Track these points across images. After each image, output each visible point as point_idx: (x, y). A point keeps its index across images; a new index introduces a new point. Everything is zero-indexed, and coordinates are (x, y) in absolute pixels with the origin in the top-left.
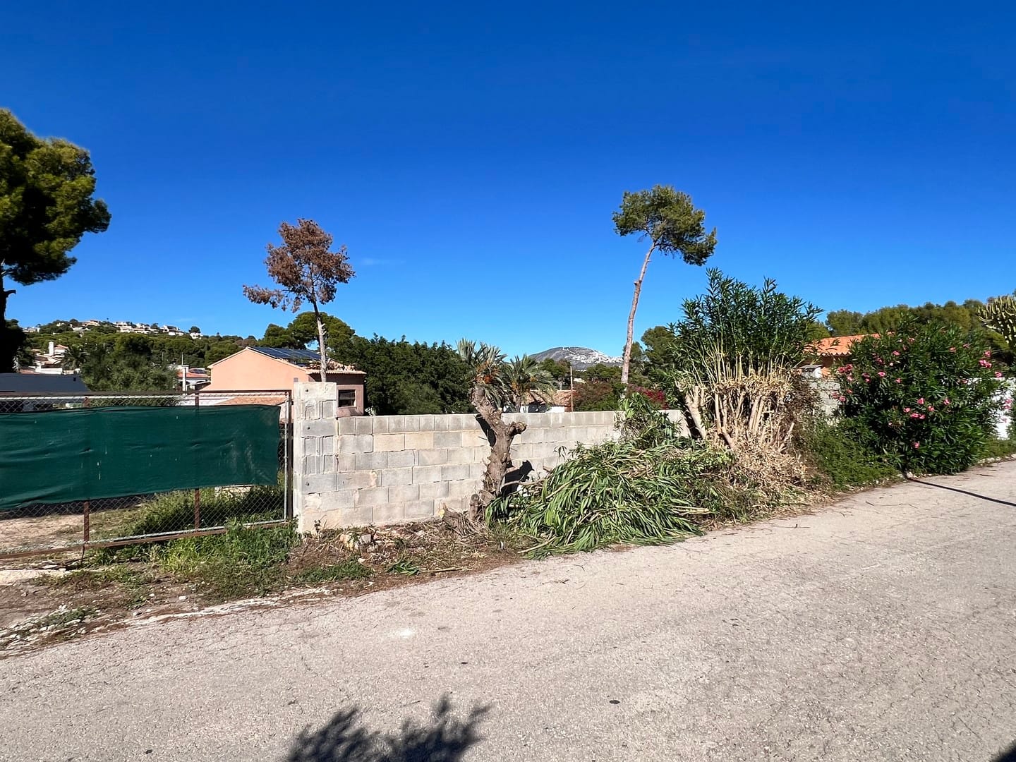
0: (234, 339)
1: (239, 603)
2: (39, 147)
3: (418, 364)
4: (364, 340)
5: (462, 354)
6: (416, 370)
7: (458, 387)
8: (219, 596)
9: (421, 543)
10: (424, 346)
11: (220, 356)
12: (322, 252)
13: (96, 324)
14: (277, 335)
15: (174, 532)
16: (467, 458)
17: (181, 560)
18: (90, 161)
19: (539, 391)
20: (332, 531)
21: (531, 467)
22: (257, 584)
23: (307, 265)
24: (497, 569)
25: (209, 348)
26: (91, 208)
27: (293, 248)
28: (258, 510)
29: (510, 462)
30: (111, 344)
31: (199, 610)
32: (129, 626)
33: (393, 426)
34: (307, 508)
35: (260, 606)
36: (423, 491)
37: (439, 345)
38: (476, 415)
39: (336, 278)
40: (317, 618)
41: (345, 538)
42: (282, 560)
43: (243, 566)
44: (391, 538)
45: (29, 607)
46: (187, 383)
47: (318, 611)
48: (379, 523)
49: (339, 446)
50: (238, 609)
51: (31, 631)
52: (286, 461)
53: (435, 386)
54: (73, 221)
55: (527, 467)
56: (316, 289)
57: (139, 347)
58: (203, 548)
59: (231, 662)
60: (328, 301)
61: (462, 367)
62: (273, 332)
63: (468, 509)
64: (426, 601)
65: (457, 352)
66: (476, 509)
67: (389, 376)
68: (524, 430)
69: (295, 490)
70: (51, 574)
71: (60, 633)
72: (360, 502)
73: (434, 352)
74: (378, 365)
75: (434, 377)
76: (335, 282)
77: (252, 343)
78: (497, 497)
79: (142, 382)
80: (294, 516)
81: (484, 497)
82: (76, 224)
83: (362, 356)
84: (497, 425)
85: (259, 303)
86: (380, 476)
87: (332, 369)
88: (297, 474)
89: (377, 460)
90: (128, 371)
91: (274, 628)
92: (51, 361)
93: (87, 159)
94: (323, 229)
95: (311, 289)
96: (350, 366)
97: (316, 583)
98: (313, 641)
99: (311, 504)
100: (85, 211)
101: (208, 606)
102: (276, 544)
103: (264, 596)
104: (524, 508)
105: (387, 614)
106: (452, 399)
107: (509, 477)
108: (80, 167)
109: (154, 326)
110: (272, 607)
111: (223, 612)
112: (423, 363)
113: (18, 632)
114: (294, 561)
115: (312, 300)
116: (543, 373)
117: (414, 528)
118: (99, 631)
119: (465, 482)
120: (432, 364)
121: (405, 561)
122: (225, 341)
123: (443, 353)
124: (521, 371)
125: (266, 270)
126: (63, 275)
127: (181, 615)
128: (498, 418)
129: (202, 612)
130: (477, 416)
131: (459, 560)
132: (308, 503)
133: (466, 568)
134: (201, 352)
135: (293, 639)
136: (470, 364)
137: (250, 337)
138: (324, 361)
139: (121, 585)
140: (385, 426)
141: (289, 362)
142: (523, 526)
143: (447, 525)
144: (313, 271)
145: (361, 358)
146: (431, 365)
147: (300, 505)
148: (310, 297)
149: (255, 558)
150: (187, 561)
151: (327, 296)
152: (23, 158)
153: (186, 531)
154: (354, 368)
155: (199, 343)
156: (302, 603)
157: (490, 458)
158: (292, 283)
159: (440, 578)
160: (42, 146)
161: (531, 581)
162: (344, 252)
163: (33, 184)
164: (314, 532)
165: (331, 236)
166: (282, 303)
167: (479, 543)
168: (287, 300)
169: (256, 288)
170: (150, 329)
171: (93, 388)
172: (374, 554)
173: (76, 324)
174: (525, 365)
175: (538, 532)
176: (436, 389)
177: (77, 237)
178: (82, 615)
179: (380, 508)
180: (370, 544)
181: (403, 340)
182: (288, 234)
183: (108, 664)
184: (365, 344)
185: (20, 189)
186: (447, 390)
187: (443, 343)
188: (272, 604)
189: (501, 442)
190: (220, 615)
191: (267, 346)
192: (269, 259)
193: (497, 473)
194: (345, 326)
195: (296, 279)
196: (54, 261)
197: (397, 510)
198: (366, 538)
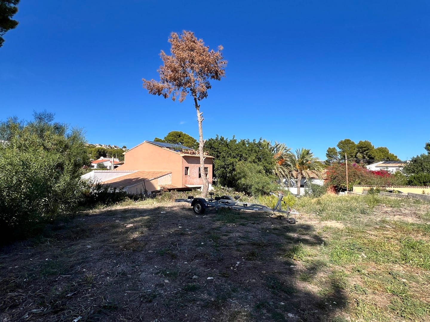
13: (88, 145)
74: (221, 152)
87: (195, 154)
124: (304, 157)
141: (170, 149)
154: (207, 154)
170: (107, 147)
174: (305, 154)
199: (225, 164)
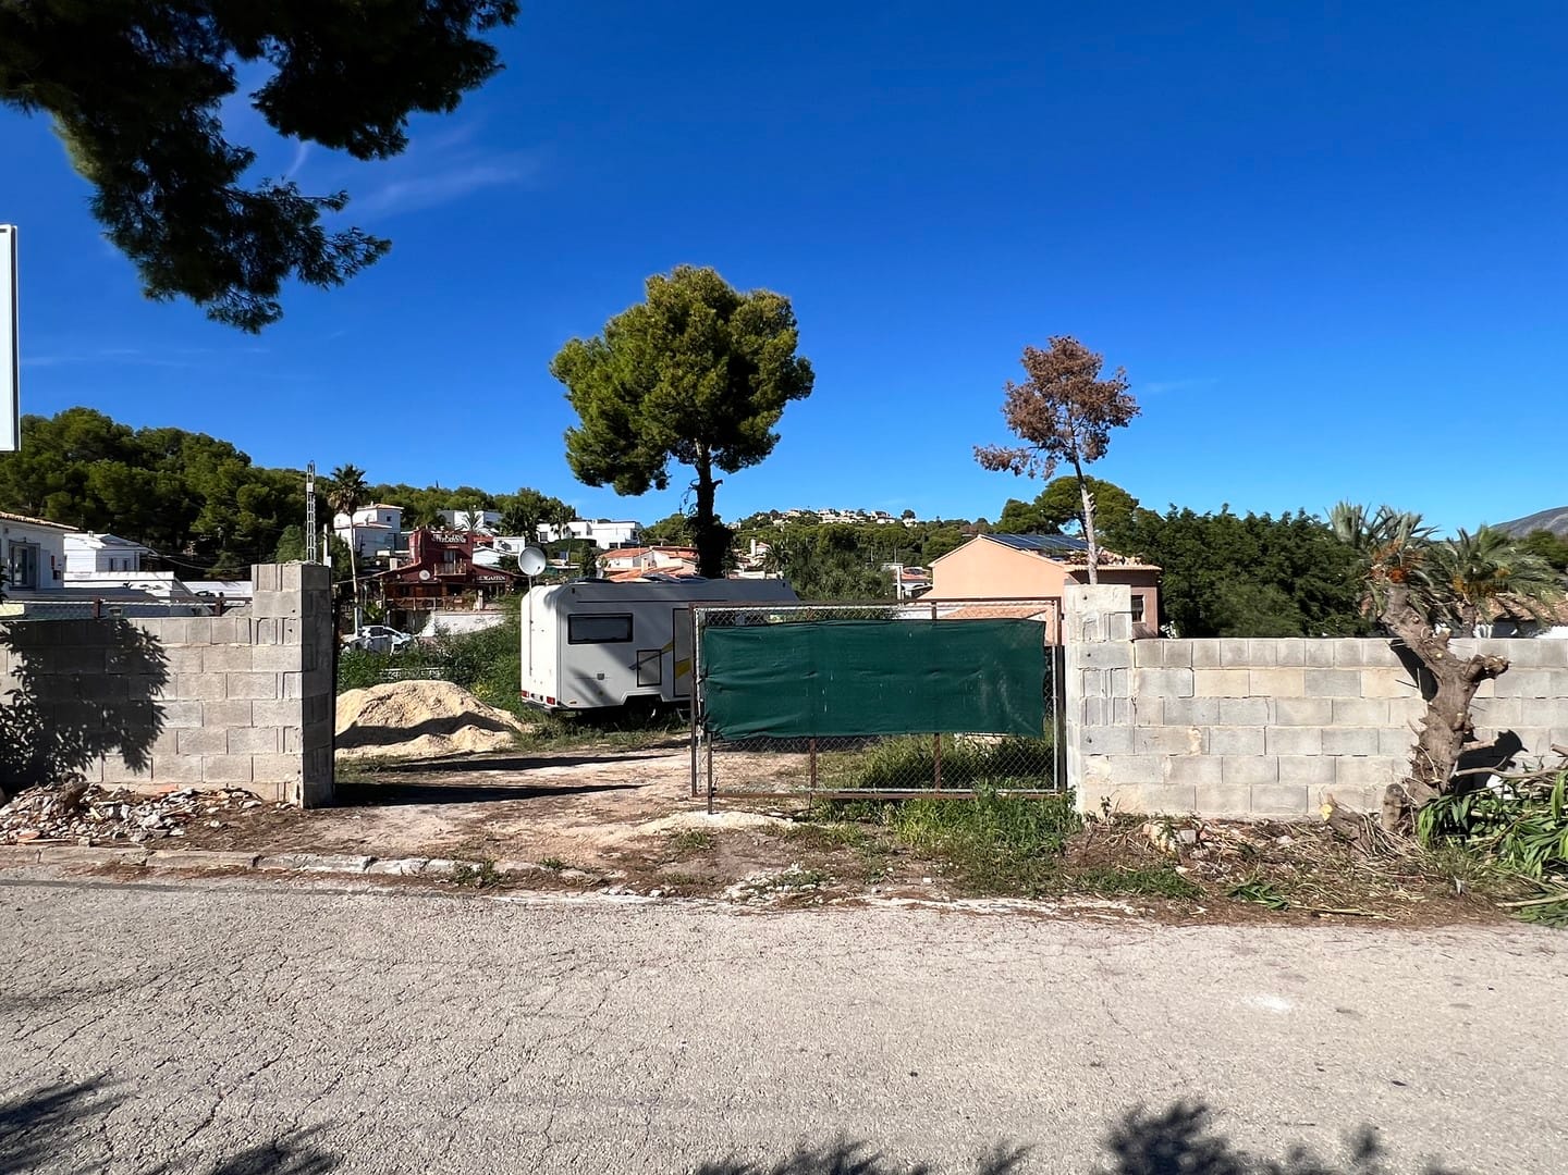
0: (960, 524)
1: (1001, 901)
2: (741, 305)
3: (1255, 551)
4: (1154, 514)
5: (1341, 530)
6: (1251, 563)
7: (1334, 590)
8: (975, 887)
9: (1286, 857)
10: (1266, 521)
11: (941, 551)
12: (1087, 383)
13: (797, 515)
14: (1019, 515)
15: (910, 790)
16: (1372, 717)
17: (920, 828)
18: (791, 310)
19: (1519, 596)
20: (1130, 816)
21: (1521, 744)
22: (1022, 878)
23: (1064, 406)
24: (1450, 928)
25: (927, 539)
26: (794, 369)
27: (1043, 382)
28: (1017, 772)
29: (1471, 730)
30: (813, 539)
31: (951, 901)
32: (868, 904)
33: (1228, 656)
34: (1088, 777)
35: (1032, 912)
36: (1286, 769)
37: (1295, 516)
38: (1390, 640)
39: (1110, 420)
40: (1118, 947)
41: (1154, 830)
42: (1056, 850)
43: (1002, 850)
44: (1231, 840)
45: (762, 860)
46: (903, 588)
47: (1119, 936)
48: (1207, 814)
49: (1137, 684)
50: (1001, 910)
51: (768, 888)
52: (1055, 703)
53: (1288, 588)
54: (776, 387)
55: (1510, 743)
56: (1078, 440)
57: (844, 541)
58: (947, 815)
59: (1003, 983)
60: (1096, 458)
61: (1342, 554)
62: (1014, 510)
63: (1380, 809)
64: (1307, 958)
65: (1330, 528)
66: (1398, 812)
67: (1200, 572)
68: (1503, 671)
69: (1069, 748)
70: (779, 823)
71: (797, 897)
72: (1174, 775)
73: (1283, 528)
74: (1181, 555)
75: (1285, 573)
76: (1107, 427)
77: (984, 529)
78: (1442, 795)
79: (854, 587)
80: (1069, 786)
81: (1413, 791)
82: (780, 392)
83: (1154, 541)
84: (1439, 659)
85: (996, 469)
86: (1206, 737)
87: (1104, 564)
88: (1073, 724)
89: (1200, 711)
90: (837, 573)
91: (1055, 948)
92: (754, 563)
93: (788, 307)
94: (1087, 346)
95: (1070, 441)
96: (1133, 558)
97: (1110, 891)
98: (1117, 980)
99: (1096, 771)
100: (788, 374)
101: (961, 897)
102: (1046, 826)
103: (1035, 898)
104: (1506, 820)
105: (1235, 964)
106: (1322, 610)
107: (1466, 760)
108: (782, 321)
109: (861, 513)
110: (1049, 917)
111: (982, 910)
112: (1264, 549)
113: (755, 887)
114: (1073, 854)
115: (1072, 459)
116: (1529, 560)
117: (1271, 830)
118: (838, 904)
119: (1369, 761)
120: (1282, 550)
121: (1259, 884)
122: (949, 528)
123: (1303, 528)
124: (1475, 557)
125: (1004, 420)
126: (767, 457)
127: (929, 903)
128: (1442, 646)
129: (954, 904)
130: (1394, 642)
131: (1364, 899)
132: (1091, 769)
133: (1379, 916)
134: (918, 545)
135: (1085, 970)
136: (1357, 547)
137: (980, 519)
138: (1093, 551)
139: (853, 850)
140: (1214, 657)
141: (1040, 554)
142: (1507, 855)
143: (1339, 832)
144: (1073, 414)
145: (1151, 545)
146: (1279, 553)
147: (1078, 769)
148: (1068, 454)
149: (1017, 840)
150: (927, 831)
151: (1095, 450)
152: (727, 321)
153: (923, 790)
154: (1141, 561)
155: (914, 532)
156: (1093, 919)
157: (1424, 721)
158: (1043, 436)
159: (1329, 923)
160: (744, 303)
161: (1534, 964)
162: (1123, 377)
163: (736, 350)
164: (1100, 814)
165: (1100, 354)
166: (1028, 467)
167: (1408, 874)
168: (1036, 462)
169: (991, 449)
170: (855, 516)
171: (800, 597)
172: (1202, 863)
173: (776, 515)
174: (1484, 545)
175: (1544, 872)
176: (1290, 594)
177: (780, 407)
178: (818, 881)
179: (1209, 790)
180: (1194, 845)
181: (1224, 511)
182: (1034, 362)
183: (853, 948)
184: (1157, 521)
185: (725, 359)
186: (1311, 596)
187: (1302, 513)
188: (1048, 912)
189: (1451, 693)
190: (978, 914)
191: (1006, 532)
192: (1008, 404)
193: (1443, 749)
194: (1122, 494)
195: (1049, 428)
196: (759, 440)
197: (1238, 797)
198: (1188, 836)
199: (1191, 587)
